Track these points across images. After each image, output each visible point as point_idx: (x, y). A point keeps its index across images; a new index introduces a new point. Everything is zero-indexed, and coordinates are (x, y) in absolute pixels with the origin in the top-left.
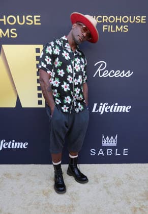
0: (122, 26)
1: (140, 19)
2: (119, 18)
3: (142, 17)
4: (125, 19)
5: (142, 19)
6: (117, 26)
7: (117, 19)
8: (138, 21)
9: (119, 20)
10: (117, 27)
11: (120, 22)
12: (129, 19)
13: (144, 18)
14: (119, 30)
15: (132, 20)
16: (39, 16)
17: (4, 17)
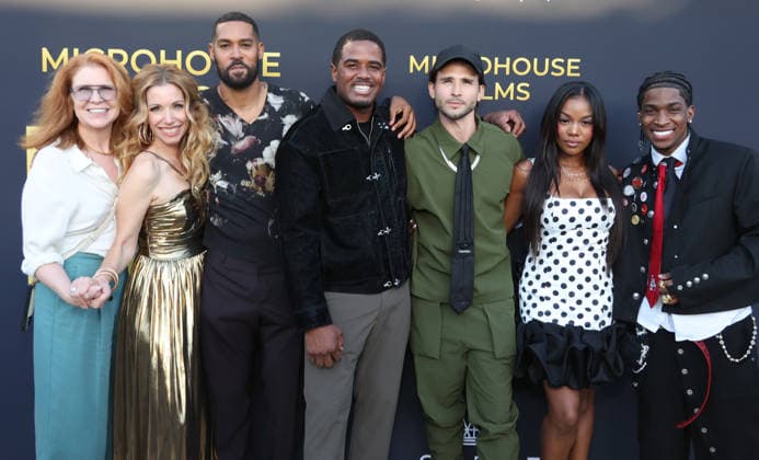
0: (512, 85)
1: (565, 65)
2: (502, 61)
3: (570, 61)
4: (522, 66)
5: (570, 67)
6: (497, 85)
7: (497, 66)
8: (559, 71)
9: (505, 69)
10: (498, 87)
11: (508, 73)
12: (532, 65)
13: (573, 64)
14: (504, 95)
15: (541, 68)
16: (277, 55)
17: (179, 53)
